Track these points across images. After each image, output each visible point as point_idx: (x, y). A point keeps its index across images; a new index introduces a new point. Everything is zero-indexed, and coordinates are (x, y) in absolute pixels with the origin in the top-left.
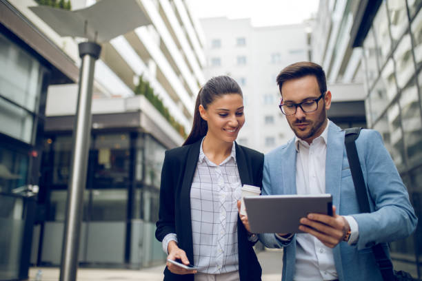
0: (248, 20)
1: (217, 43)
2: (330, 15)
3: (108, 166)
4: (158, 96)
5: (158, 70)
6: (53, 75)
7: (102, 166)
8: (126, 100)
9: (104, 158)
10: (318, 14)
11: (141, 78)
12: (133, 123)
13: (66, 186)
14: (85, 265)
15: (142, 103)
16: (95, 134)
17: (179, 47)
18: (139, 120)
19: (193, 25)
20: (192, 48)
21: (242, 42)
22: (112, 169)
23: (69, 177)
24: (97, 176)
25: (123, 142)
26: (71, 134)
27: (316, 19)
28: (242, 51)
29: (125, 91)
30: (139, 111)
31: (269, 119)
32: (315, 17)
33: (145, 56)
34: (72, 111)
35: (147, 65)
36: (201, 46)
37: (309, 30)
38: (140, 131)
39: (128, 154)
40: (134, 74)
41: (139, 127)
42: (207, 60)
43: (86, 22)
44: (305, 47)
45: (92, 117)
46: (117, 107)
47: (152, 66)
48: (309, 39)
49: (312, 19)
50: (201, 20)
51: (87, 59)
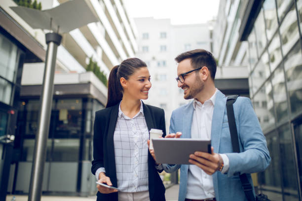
0: (169, 20)
1: (146, 36)
2: (226, 18)
3: (66, 122)
4: (103, 72)
5: (104, 54)
6: (27, 56)
7: (62, 122)
8: (80, 75)
9: (63, 116)
10: (218, 17)
11: (91, 59)
12: (85, 91)
13: (34, 136)
14: (47, 193)
15: (92, 77)
16: (56, 99)
17: (119, 38)
18: (89, 89)
19: (129, 22)
20: (128, 39)
21: (164, 35)
22: (68, 124)
23: (37, 130)
24: (58, 129)
25: (77, 105)
26: (39, 98)
27: (216, 21)
28: (164, 42)
29: (80, 69)
30: (89, 83)
32: (216, 19)
33: (94, 43)
34: (40, 82)
35: (95, 50)
36: (135, 37)
37: (211, 28)
38: (89, 96)
39: (80, 113)
40: (86, 56)
41: (89, 94)
42: (139, 48)
43: (51, 19)
44: (209, 40)
45: (54, 87)
46: (74, 80)
47: (99, 50)
48: (211, 35)
49: (213, 21)
50: (135, 19)
51: (52, 45)
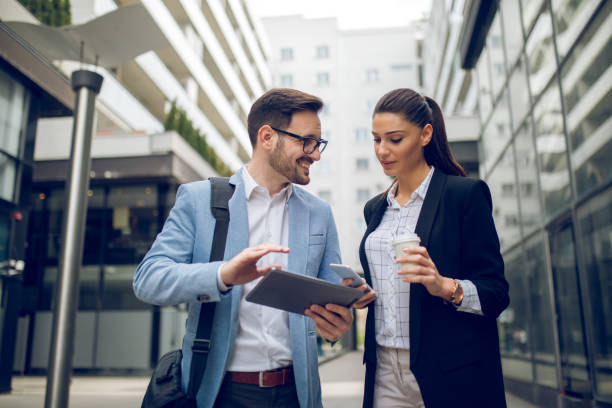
0: (334, 19)
1: (287, 54)
2: (447, 16)
3: (127, 232)
4: (198, 131)
5: (201, 92)
7: (119, 232)
8: (151, 137)
9: (121, 220)
10: (432, 13)
11: (174, 104)
12: (163, 171)
15: (176, 143)
17: (233, 60)
18: (170, 166)
19: (252, 27)
20: (252, 60)
21: (323, 52)
22: (132, 236)
24: (111, 246)
25: (147, 198)
27: (429, 20)
28: (324, 66)
29: (156, 126)
30: (171, 154)
31: (362, 163)
32: (428, 17)
33: (180, 72)
35: (184, 86)
36: (265, 58)
37: (419, 36)
38: (172, 180)
39: (155, 214)
40: (166, 99)
41: (171, 176)
42: (273, 78)
43: (82, 43)
44: (414, 61)
46: (140, 148)
47: (192, 87)
48: (420, 49)
49: (423, 21)
50: (264, 20)
51: (84, 93)
